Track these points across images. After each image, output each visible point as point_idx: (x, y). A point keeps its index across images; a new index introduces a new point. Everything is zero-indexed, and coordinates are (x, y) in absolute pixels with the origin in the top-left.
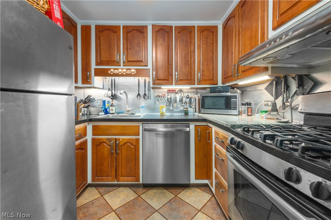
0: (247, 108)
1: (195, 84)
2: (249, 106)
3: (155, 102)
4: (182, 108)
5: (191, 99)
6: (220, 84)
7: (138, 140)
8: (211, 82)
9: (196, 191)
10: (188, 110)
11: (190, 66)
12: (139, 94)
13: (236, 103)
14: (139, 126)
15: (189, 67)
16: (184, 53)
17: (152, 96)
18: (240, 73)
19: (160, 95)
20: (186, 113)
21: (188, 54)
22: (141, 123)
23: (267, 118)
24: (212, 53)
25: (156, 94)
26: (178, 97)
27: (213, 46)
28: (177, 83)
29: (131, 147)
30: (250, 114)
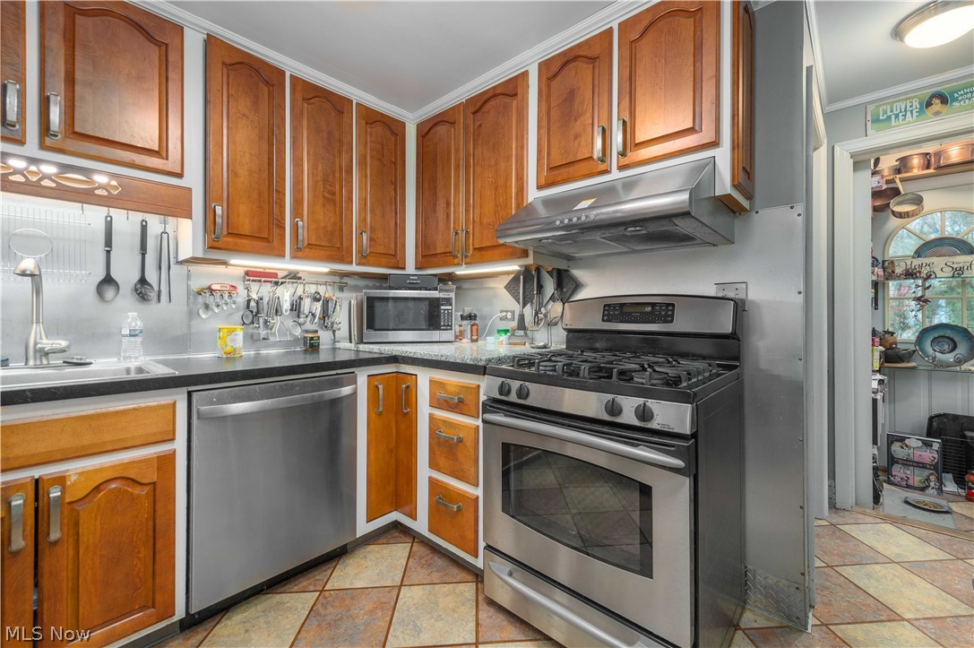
0: (469, 326)
1: (351, 263)
2: (473, 322)
3: (192, 314)
4: (298, 332)
5: (326, 302)
6: (410, 268)
7: (167, 461)
8: (392, 260)
9: (370, 552)
10: (319, 337)
11: (338, 210)
12: (108, 280)
13: (450, 315)
14: (175, 402)
15: (335, 211)
16: (320, 168)
17: (179, 290)
18: (471, 252)
19: (214, 287)
20: (312, 345)
21: (334, 173)
22: (185, 390)
23: (510, 344)
24: (393, 187)
25: (196, 285)
26: (286, 295)
27: (396, 170)
28: (300, 254)
29: (132, 494)
30: (475, 337)
